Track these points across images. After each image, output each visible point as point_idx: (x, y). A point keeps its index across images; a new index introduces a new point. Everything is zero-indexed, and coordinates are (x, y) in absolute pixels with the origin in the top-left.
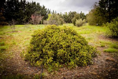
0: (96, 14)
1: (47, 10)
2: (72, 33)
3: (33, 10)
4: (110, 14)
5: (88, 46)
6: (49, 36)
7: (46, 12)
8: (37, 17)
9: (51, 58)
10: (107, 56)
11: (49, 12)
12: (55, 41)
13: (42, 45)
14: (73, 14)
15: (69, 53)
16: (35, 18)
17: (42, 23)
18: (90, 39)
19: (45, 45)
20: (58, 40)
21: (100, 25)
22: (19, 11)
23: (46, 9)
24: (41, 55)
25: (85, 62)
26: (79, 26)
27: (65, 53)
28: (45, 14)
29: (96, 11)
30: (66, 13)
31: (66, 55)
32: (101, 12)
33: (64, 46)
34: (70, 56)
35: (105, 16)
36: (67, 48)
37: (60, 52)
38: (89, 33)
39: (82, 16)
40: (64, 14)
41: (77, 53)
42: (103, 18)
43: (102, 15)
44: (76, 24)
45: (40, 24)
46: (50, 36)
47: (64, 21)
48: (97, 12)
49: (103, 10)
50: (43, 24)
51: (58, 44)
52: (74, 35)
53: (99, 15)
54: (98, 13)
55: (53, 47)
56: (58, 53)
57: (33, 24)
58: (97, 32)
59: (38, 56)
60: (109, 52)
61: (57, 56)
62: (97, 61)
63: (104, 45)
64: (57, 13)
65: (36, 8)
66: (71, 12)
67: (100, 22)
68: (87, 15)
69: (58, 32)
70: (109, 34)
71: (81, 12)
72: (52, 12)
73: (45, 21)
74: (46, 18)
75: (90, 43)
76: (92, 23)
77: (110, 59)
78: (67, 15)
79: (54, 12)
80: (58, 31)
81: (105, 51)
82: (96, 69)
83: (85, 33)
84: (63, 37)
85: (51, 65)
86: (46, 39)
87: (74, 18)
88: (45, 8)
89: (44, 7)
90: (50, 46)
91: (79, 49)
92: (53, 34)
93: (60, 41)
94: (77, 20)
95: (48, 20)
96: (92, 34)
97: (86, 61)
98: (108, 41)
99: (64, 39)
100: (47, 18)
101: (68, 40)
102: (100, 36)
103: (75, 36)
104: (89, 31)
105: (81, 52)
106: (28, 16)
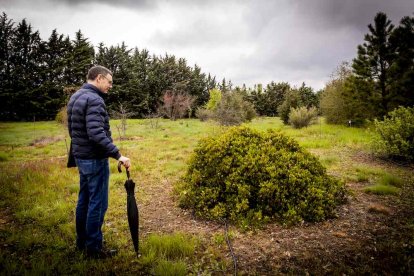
0: (346, 95)
1: (207, 77)
2: (289, 146)
3: (167, 78)
4: (384, 94)
5: (326, 177)
6: (237, 151)
7: (204, 85)
8: (179, 97)
9: (245, 201)
10: (373, 201)
11: (213, 85)
12: (253, 163)
13: (223, 173)
14: (279, 91)
15: (286, 192)
16: (174, 101)
17: (190, 114)
18: (330, 162)
19: (230, 172)
20: (261, 162)
21: (358, 123)
22: (130, 81)
23: (203, 76)
24: (220, 193)
25: (321, 212)
26: (299, 125)
27: (276, 191)
28: (201, 90)
29: (346, 85)
30: (259, 86)
31: (278, 194)
32: (360, 89)
33: (273, 175)
34: (287, 197)
35: (372, 101)
36: (279, 179)
37: (266, 187)
38: (327, 147)
39: (307, 97)
40: (253, 89)
41: (301, 191)
42: (366, 105)
43: (362, 98)
44: (289, 121)
45: (186, 117)
46: (239, 152)
47: (254, 111)
48: (348, 89)
49: (364, 83)
50: (194, 116)
51: (260, 170)
52: (294, 150)
53: (355, 98)
54: (352, 92)
55: (249, 177)
56: (262, 190)
57: (166, 117)
58: (350, 144)
59: (214, 196)
60: (377, 193)
61: (257, 197)
62: (348, 213)
63: (366, 177)
64: (233, 87)
65: (174, 73)
66: (273, 84)
67: (358, 116)
68: (320, 93)
69: (257, 144)
70: (380, 150)
71: (304, 84)
72: (221, 84)
73: (200, 111)
74: (203, 100)
75: (331, 170)
76: (336, 117)
77: (378, 209)
78: (263, 92)
79: (226, 84)
80: (256, 140)
81: (368, 192)
82: (345, 226)
83: (318, 147)
84: (270, 156)
85: (246, 216)
86: (231, 159)
87: (285, 103)
88: (201, 73)
89: (197, 70)
90: (242, 175)
91: (306, 182)
92: (246, 148)
93: (263, 165)
94: (292, 109)
95: (208, 105)
96: (336, 149)
97: (324, 209)
98: (378, 168)
99: (273, 159)
100: (207, 101)
101: (281, 163)
102: (356, 155)
103: (296, 154)
104: (326, 141)
105: (312, 189)
106: (152, 95)
